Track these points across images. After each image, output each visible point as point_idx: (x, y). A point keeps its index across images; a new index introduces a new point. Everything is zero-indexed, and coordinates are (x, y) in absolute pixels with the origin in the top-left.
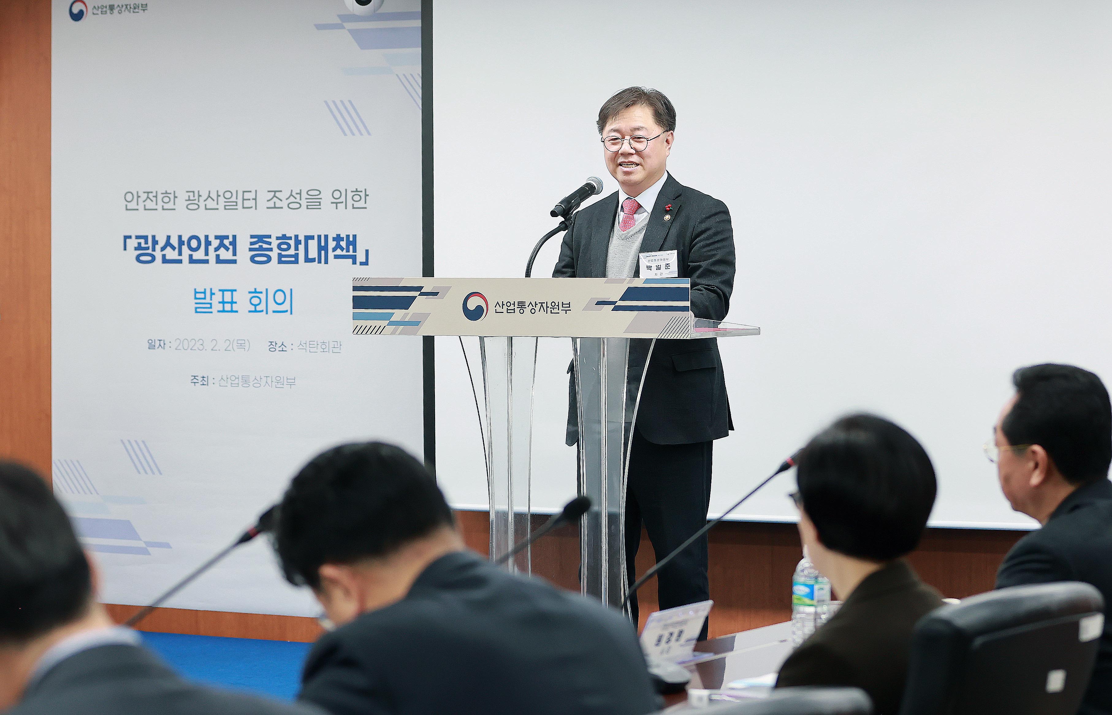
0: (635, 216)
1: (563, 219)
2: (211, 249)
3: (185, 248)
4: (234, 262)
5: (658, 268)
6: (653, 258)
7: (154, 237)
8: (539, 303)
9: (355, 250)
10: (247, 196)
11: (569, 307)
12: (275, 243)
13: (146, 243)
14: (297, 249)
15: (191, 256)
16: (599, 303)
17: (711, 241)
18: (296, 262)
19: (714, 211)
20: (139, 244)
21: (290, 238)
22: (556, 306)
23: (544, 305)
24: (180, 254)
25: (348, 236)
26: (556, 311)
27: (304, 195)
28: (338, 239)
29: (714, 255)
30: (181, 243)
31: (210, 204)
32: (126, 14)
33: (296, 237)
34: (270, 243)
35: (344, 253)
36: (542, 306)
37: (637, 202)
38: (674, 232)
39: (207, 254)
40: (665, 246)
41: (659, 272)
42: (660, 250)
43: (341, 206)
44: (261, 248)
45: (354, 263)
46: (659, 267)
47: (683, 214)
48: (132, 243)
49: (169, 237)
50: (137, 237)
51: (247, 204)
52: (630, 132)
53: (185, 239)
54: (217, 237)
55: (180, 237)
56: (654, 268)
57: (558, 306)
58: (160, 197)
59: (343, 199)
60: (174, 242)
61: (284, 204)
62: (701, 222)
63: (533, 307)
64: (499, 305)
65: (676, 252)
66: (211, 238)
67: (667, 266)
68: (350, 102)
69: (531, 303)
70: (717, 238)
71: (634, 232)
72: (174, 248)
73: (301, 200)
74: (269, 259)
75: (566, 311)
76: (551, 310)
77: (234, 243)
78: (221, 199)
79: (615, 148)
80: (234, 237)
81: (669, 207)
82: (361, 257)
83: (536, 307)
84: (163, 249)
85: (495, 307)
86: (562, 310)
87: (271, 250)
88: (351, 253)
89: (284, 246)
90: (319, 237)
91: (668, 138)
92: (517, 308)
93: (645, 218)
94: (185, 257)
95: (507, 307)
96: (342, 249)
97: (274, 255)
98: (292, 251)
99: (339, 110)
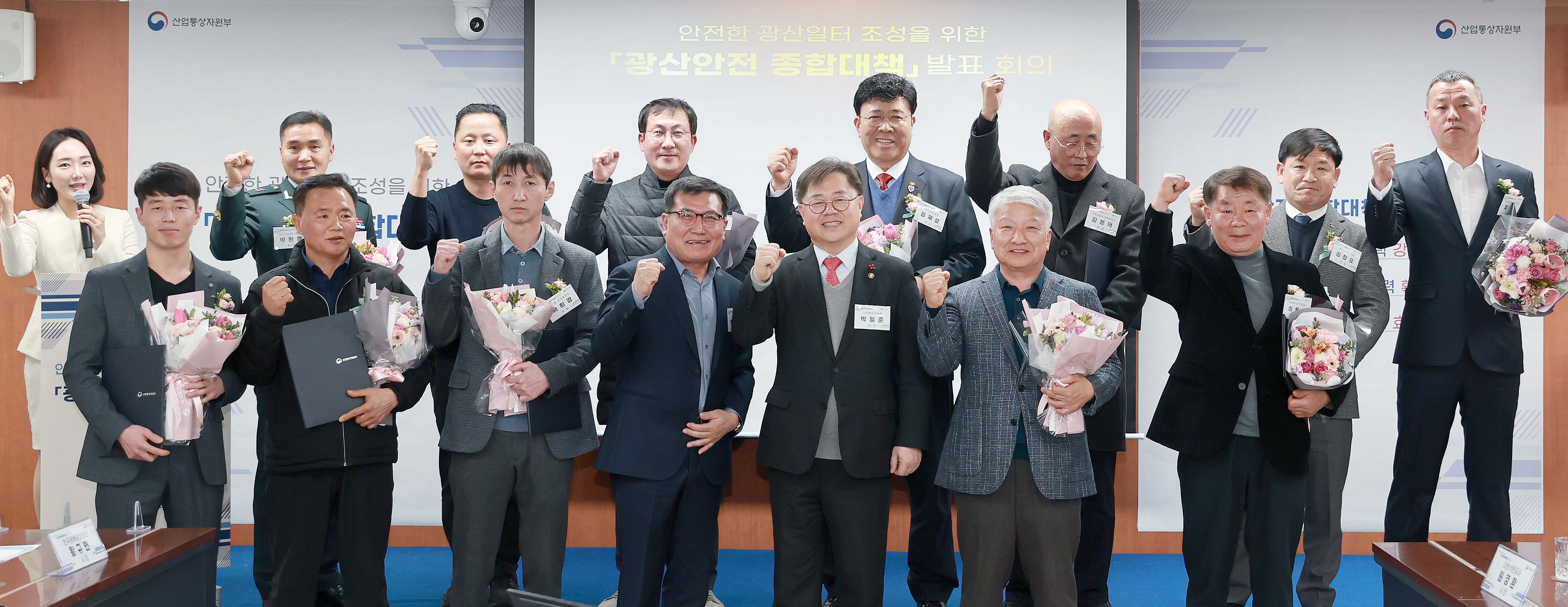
27: (388, 183)
32: (208, 27)
56: (868, 319)
61: (368, 189)
68: (432, 108)
73: (384, 187)
99: (421, 114)
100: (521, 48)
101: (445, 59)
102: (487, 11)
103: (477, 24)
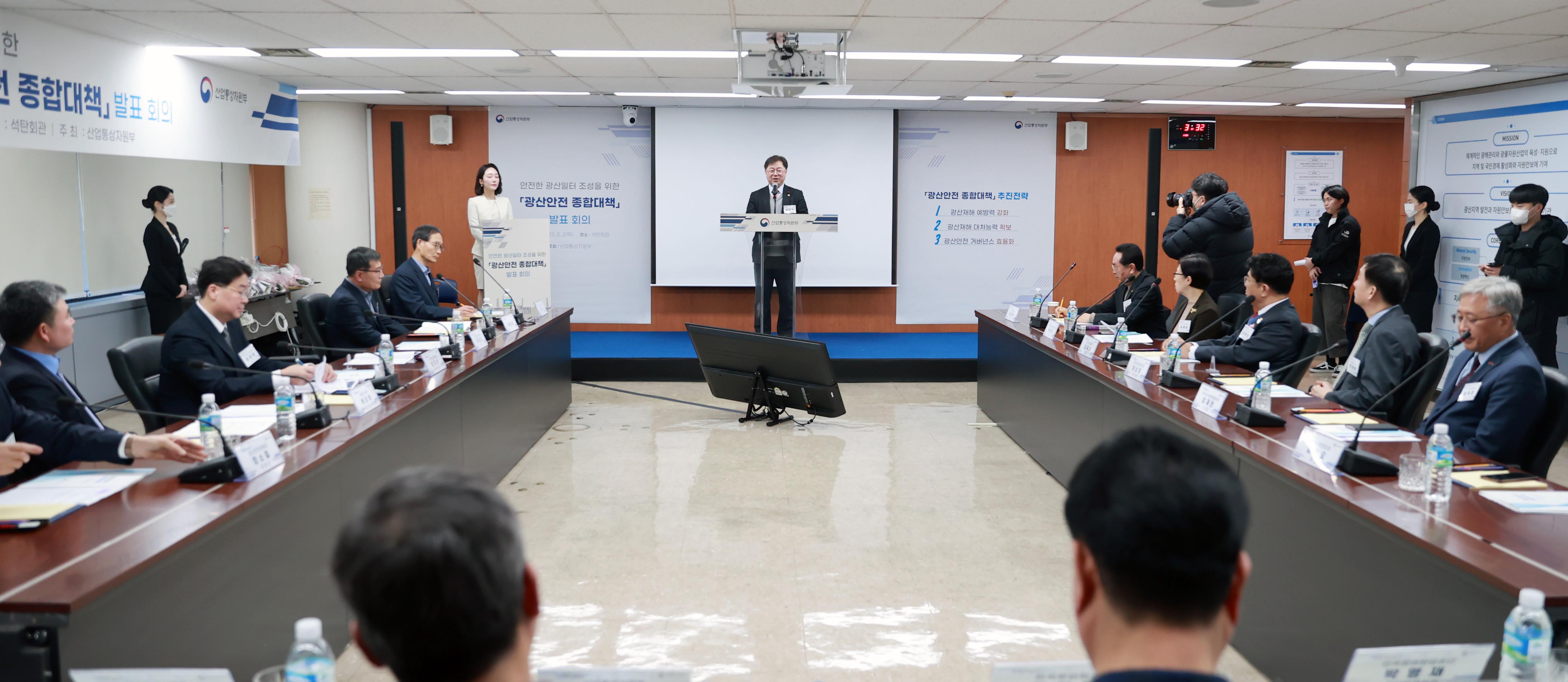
2: (557, 202)
3: (546, 202)
4: (566, 206)
7: (533, 198)
10: (571, 185)
12: (583, 200)
13: (530, 200)
14: (591, 202)
15: (548, 204)
18: (591, 206)
19: (801, 194)
20: (527, 200)
21: (589, 199)
24: (544, 203)
25: (611, 199)
27: (594, 185)
28: (607, 199)
30: (544, 200)
31: (556, 187)
32: (520, 121)
33: (591, 198)
34: (580, 200)
39: (555, 203)
44: (577, 202)
45: (614, 207)
47: (793, 194)
49: (539, 198)
50: (526, 198)
52: (774, 169)
53: (546, 198)
54: (559, 198)
55: (544, 198)
58: (536, 184)
59: (609, 186)
60: (542, 199)
61: (586, 187)
62: (797, 196)
66: (557, 198)
68: (612, 154)
72: (541, 202)
74: (580, 206)
77: (566, 200)
78: (561, 185)
79: (770, 175)
80: (566, 198)
81: (789, 192)
84: (537, 202)
87: (581, 203)
88: (613, 204)
89: (586, 201)
91: (786, 171)
94: (546, 205)
98: (589, 203)
99: (608, 157)
100: (650, 129)
101: (618, 134)
102: (636, 115)
103: (632, 120)
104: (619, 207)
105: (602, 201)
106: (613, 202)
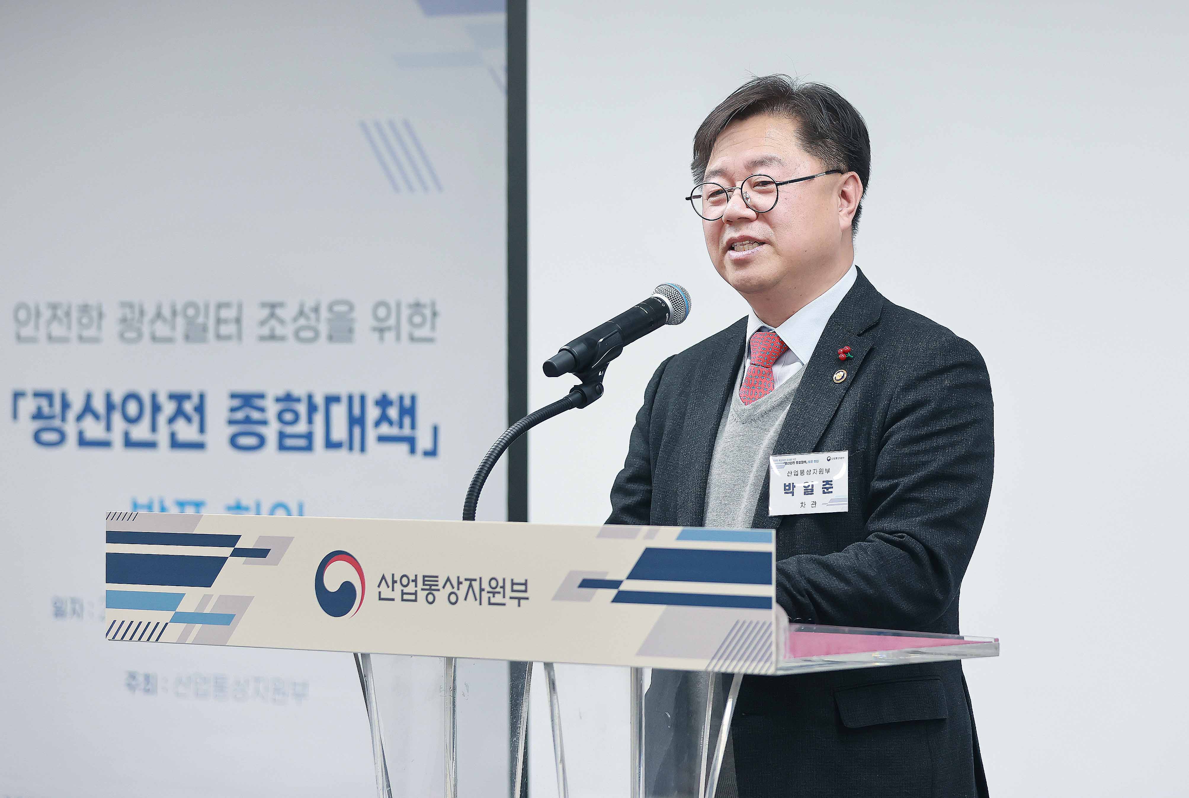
0: (777, 370)
1: (579, 382)
2: (162, 419)
3: (117, 418)
4: (199, 446)
5: (809, 491)
6: (799, 467)
7: (64, 396)
8: (466, 580)
9: (413, 426)
10: (225, 313)
11: (525, 591)
12: (272, 409)
13: (51, 405)
14: (310, 421)
15: (127, 435)
16: (588, 583)
17: (924, 431)
18: (309, 448)
19: (939, 363)
20: (39, 409)
21: (298, 400)
22: (499, 587)
23: (476, 585)
24: (108, 428)
25: (401, 398)
26: (498, 599)
27: (324, 314)
28: (384, 402)
29: (924, 464)
30: (110, 407)
31: (161, 329)
33: (310, 397)
34: (262, 410)
35: (394, 431)
36: (471, 586)
37: (778, 337)
38: (848, 408)
39: (154, 428)
40: (829, 441)
41: (809, 499)
42: (817, 449)
43: (390, 336)
44: (248, 420)
45: (413, 451)
46: (810, 488)
47: (872, 367)
48: (28, 406)
49: (89, 397)
50: (37, 395)
51: (225, 330)
52: (744, 171)
53: (117, 398)
54: (172, 397)
55: (108, 396)
56: (799, 490)
57: (503, 587)
58: (75, 315)
59: (392, 322)
60: (99, 405)
61: (288, 330)
62: (908, 388)
63: (453, 588)
64: (386, 581)
65: (845, 454)
66: (162, 399)
67: (827, 487)
68: (406, 123)
69: (448, 580)
70: (944, 423)
71: (769, 406)
72: (97, 416)
73: (318, 322)
74: (262, 441)
75: (519, 599)
76: (489, 598)
77: (200, 409)
78: (180, 321)
79: (715, 212)
80: (202, 397)
81: (844, 352)
82: (424, 442)
83: (458, 589)
84: (80, 418)
85: (379, 586)
86: (511, 598)
87: (264, 423)
88: (407, 431)
89: (288, 417)
90: (350, 398)
91: (845, 189)
92: (422, 589)
93: (796, 376)
94: (117, 437)
95: (403, 588)
96: (391, 423)
97: (271, 432)
98: (301, 427)
104: (432, 453)
105: (357, 411)
106: (407, 421)
